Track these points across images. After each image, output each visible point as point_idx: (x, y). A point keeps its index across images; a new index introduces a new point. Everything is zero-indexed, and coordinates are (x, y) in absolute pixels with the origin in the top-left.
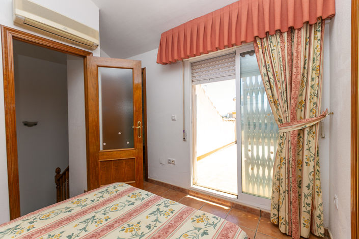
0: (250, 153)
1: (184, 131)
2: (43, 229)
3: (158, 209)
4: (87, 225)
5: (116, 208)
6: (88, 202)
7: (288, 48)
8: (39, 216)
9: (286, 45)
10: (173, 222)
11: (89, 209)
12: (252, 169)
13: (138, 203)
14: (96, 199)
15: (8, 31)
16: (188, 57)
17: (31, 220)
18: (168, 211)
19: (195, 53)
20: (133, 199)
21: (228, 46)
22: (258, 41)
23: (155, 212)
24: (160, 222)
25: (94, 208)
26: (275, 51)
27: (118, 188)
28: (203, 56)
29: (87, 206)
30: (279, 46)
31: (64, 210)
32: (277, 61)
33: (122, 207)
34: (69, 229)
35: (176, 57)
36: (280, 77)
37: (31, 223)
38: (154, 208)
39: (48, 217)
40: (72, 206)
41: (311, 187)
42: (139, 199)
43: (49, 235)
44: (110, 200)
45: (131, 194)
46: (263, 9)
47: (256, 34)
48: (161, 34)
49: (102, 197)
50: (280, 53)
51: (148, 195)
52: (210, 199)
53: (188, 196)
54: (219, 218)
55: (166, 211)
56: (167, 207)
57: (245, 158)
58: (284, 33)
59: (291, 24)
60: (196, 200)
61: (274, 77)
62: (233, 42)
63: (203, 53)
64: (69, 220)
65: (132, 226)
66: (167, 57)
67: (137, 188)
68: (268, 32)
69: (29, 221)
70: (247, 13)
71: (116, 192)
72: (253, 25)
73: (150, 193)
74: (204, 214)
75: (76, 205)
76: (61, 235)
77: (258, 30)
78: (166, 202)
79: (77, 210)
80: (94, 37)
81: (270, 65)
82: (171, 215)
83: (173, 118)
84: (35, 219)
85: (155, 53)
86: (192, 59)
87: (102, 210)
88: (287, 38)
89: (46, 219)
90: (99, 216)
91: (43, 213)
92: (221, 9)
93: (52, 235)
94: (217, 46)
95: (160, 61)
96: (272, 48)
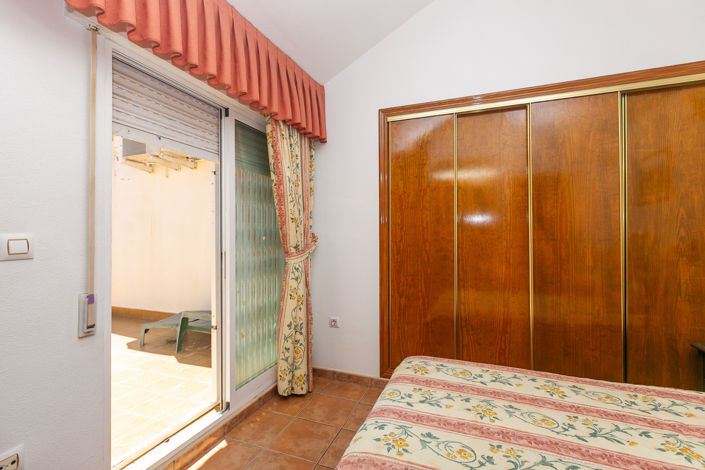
1: (91, 299)
41: (293, 326)
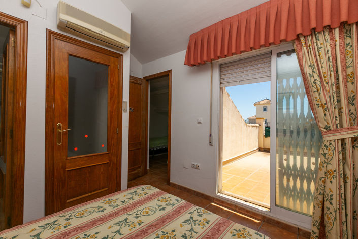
0: (285, 163)
1: (210, 135)
2: (79, 228)
3: (192, 218)
4: (121, 228)
5: (147, 212)
6: (119, 203)
7: (340, 46)
8: (74, 213)
9: (338, 43)
10: (210, 234)
11: (121, 210)
12: (288, 180)
13: (169, 209)
14: (127, 200)
15: (52, 35)
16: (219, 58)
17: (67, 217)
18: (202, 221)
19: (226, 54)
20: (163, 204)
21: (264, 46)
22: (302, 39)
23: (189, 220)
24: (196, 233)
25: (126, 210)
26: (323, 49)
27: (147, 191)
28: (235, 57)
29: (119, 207)
30: (328, 45)
31: (97, 210)
32: (325, 61)
33: (153, 212)
34: (104, 229)
35: (205, 59)
36: (329, 79)
37: (67, 219)
38: (187, 216)
39: (82, 215)
40: (105, 206)
42: (169, 204)
43: (85, 235)
44: (140, 203)
45: (160, 198)
46: (308, 4)
47: (299, 31)
48: (189, 36)
49: (131, 198)
50: (330, 52)
51: (178, 201)
52: (237, 209)
53: (213, 204)
54: (263, 235)
55: (200, 221)
56: (201, 216)
57: (279, 167)
58: (334, 29)
59: (344, 18)
60: (222, 209)
61: (321, 78)
62: (271, 40)
63: (235, 54)
64: (103, 220)
65: (167, 233)
66: (195, 59)
67: (165, 193)
68: (314, 29)
69: (65, 218)
70: (288, 9)
71: (145, 195)
72: (295, 21)
73: (179, 199)
74: (244, 229)
75: (108, 205)
76: (96, 236)
77: (302, 26)
78: (199, 211)
79: (109, 210)
80: (126, 39)
81: (316, 65)
82: (207, 226)
83: (199, 121)
84: (71, 216)
85: (183, 54)
86: (222, 60)
87: (133, 212)
88: (340, 34)
89: (81, 217)
90: (131, 219)
91: (77, 210)
92: (257, 7)
93: (88, 235)
94: (252, 45)
95: (188, 62)
96: (320, 46)
